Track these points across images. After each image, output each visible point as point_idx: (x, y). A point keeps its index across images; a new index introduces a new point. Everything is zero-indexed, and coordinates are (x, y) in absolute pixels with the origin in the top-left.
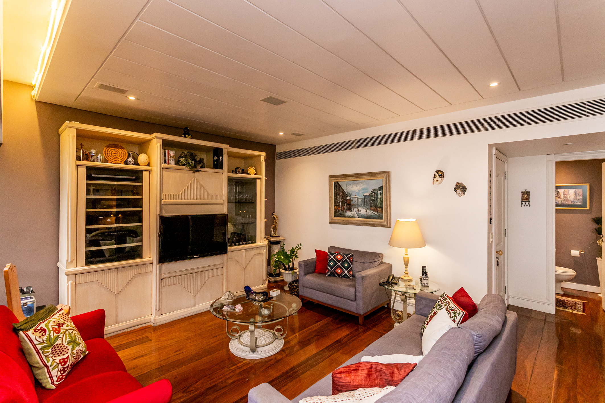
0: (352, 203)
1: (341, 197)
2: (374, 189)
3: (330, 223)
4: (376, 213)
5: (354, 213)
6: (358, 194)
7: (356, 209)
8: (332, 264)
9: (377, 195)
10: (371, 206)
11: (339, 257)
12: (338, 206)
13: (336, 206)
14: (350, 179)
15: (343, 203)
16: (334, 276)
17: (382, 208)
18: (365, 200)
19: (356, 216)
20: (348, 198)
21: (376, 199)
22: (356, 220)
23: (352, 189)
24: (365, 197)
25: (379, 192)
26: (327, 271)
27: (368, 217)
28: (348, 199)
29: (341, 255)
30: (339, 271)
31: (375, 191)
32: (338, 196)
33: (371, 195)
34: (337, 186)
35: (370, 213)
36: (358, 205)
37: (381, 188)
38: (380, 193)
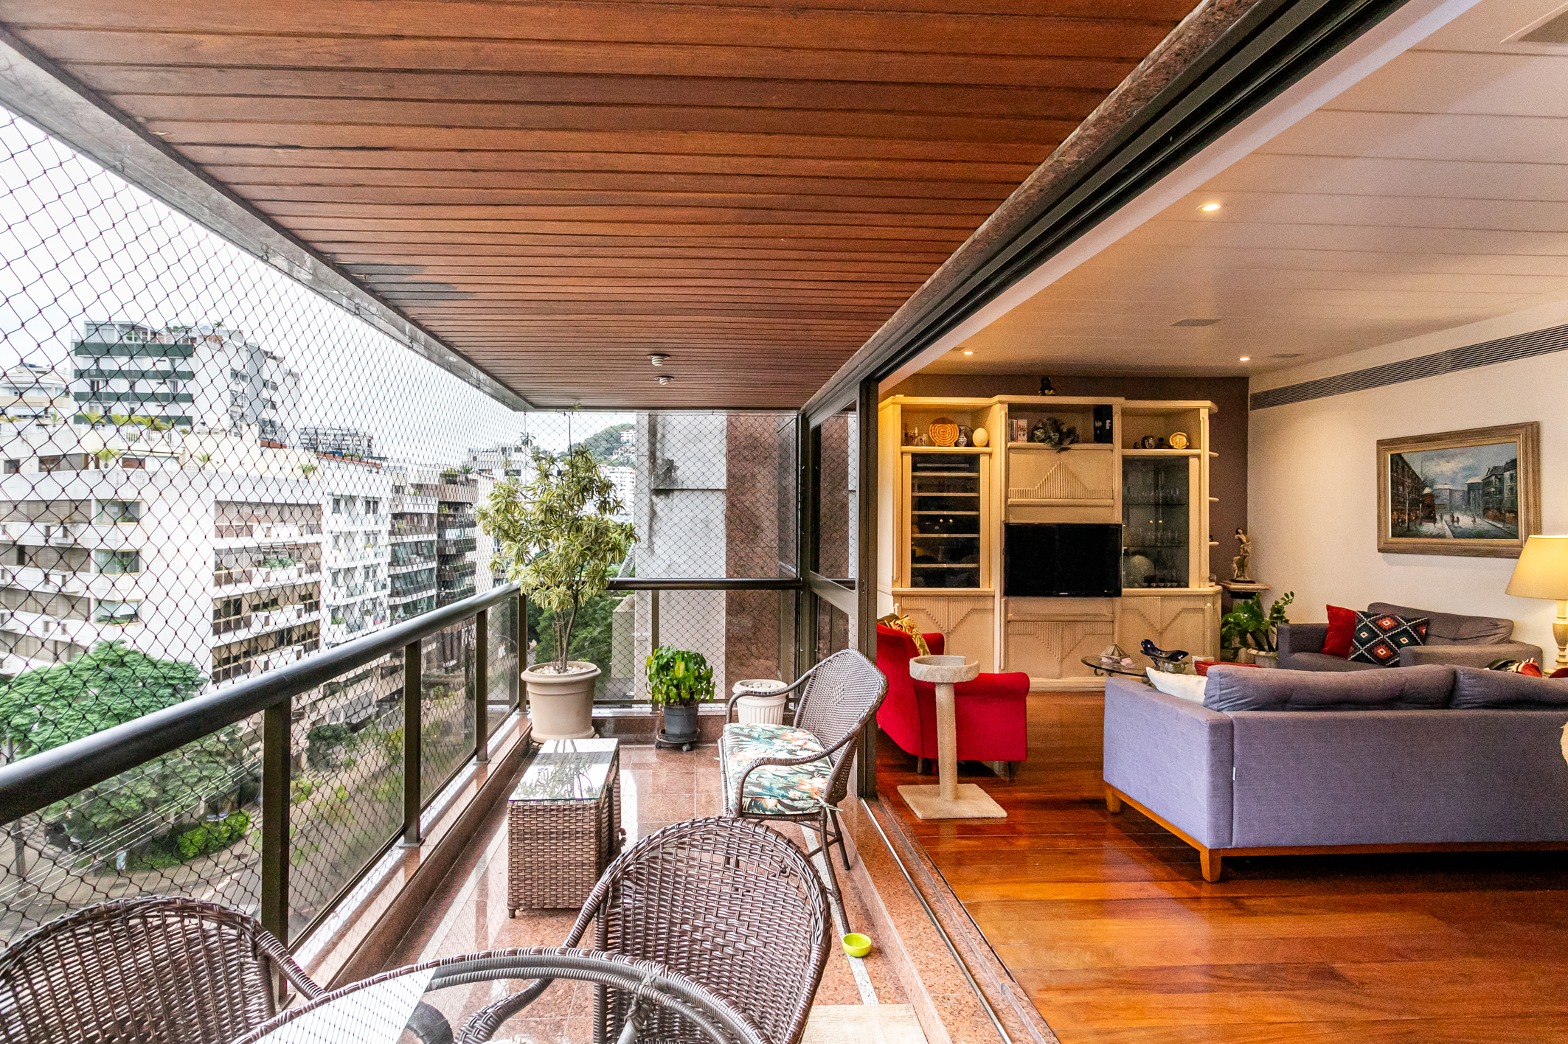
0: (1437, 502)
1: (1407, 490)
2: (1495, 468)
3: (1380, 550)
4: (1500, 525)
5: (1441, 525)
6: (1453, 481)
7: (1447, 517)
8: (1364, 635)
9: (1501, 480)
10: (1486, 510)
11: (1386, 623)
12: (1402, 511)
13: (1397, 510)
14: (1432, 446)
15: (1414, 504)
16: (1369, 661)
17: (1516, 513)
18: (1472, 495)
19: (1448, 532)
20: (1427, 491)
21: (1501, 491)
22: (1448, 544)
23: (1438, 469)
24: (1471, 487)
25: (1507, 474)
26: (1352, 648)
27: (1480, 535)
28: (1427, 495)
29: (1394, 619)
30: (1382, 652)
31: (1495, 471)
32: (1401, 488)
33: (1487, 482)
34: (1399, 464)
35: (1483, 524)
36: (1451, 508)
37: (1513, 464)
38: (1511, 475)
